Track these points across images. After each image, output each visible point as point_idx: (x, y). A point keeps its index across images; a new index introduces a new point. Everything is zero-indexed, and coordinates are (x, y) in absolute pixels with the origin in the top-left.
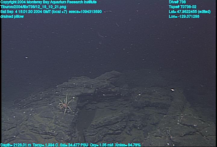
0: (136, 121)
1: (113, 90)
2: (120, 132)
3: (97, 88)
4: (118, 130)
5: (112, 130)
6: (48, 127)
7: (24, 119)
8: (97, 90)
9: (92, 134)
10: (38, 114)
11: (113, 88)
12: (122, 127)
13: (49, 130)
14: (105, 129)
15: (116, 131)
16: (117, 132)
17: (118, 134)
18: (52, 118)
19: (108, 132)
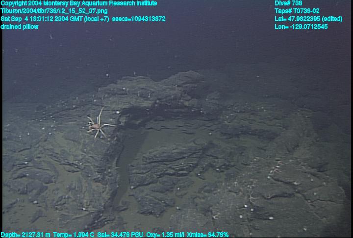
0: (217, 158)
1: (187, 104)
2: (185, 173)
3: (158, 99)
4: (182, 170)
5: (173, 169)
6: (73, 155)
7: (42, 139)
8: (158, 101)
9: (142, 171)
10: (62, 134)
11: (187, 100)
12: (190, 166)
13: (74, 161)
14: (161, 167)
15: (180, 170)
16: (181, 172)
17: (182, 175)
18: (80, 143)
19: (166, 170)
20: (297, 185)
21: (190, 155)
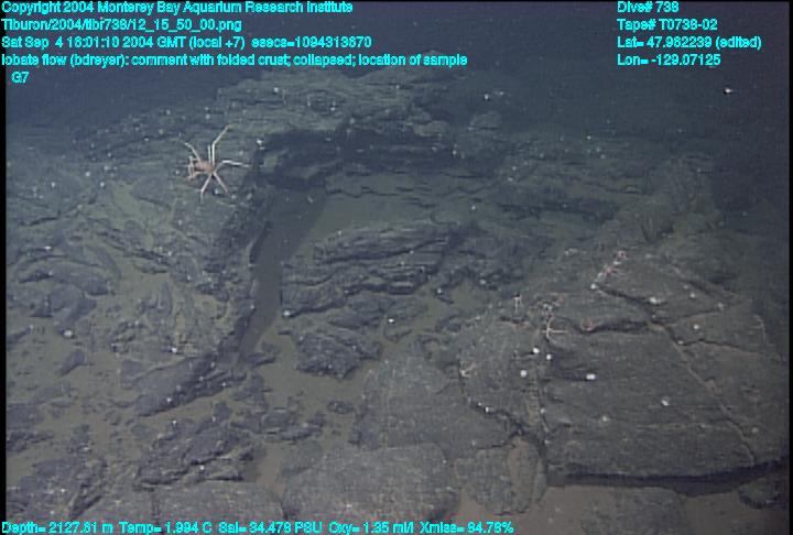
0: (483, 257)
1: (420, 131)
2: (409, 287)
3: (354, 116)
4: (404, 279)
5: (381, 276)
6: (153, 234)
8: (352, 121)
9: (309, 278)
10: (131, 187)
11: (419, 122)
12: (421, 271)
13: (155, 245)
14: (355, 270)
15: (396, 280)
16: (399, 284)
17: (401, 291)
18: (168, 207)
19: (366, 278)
20: (657, 305)
21: (420, 246)
